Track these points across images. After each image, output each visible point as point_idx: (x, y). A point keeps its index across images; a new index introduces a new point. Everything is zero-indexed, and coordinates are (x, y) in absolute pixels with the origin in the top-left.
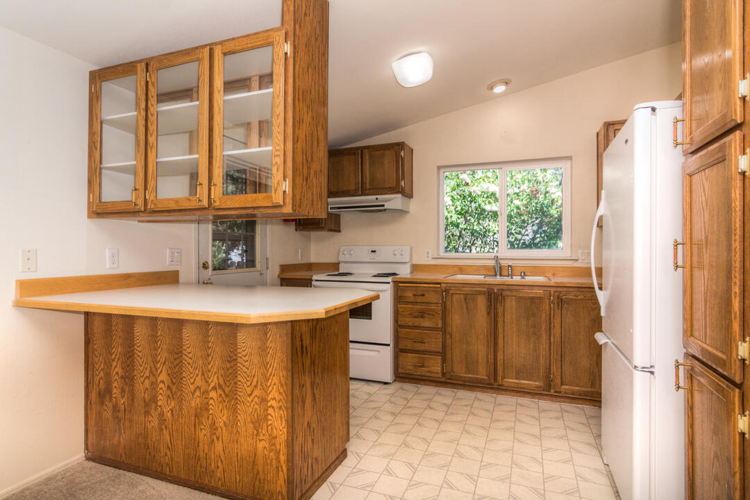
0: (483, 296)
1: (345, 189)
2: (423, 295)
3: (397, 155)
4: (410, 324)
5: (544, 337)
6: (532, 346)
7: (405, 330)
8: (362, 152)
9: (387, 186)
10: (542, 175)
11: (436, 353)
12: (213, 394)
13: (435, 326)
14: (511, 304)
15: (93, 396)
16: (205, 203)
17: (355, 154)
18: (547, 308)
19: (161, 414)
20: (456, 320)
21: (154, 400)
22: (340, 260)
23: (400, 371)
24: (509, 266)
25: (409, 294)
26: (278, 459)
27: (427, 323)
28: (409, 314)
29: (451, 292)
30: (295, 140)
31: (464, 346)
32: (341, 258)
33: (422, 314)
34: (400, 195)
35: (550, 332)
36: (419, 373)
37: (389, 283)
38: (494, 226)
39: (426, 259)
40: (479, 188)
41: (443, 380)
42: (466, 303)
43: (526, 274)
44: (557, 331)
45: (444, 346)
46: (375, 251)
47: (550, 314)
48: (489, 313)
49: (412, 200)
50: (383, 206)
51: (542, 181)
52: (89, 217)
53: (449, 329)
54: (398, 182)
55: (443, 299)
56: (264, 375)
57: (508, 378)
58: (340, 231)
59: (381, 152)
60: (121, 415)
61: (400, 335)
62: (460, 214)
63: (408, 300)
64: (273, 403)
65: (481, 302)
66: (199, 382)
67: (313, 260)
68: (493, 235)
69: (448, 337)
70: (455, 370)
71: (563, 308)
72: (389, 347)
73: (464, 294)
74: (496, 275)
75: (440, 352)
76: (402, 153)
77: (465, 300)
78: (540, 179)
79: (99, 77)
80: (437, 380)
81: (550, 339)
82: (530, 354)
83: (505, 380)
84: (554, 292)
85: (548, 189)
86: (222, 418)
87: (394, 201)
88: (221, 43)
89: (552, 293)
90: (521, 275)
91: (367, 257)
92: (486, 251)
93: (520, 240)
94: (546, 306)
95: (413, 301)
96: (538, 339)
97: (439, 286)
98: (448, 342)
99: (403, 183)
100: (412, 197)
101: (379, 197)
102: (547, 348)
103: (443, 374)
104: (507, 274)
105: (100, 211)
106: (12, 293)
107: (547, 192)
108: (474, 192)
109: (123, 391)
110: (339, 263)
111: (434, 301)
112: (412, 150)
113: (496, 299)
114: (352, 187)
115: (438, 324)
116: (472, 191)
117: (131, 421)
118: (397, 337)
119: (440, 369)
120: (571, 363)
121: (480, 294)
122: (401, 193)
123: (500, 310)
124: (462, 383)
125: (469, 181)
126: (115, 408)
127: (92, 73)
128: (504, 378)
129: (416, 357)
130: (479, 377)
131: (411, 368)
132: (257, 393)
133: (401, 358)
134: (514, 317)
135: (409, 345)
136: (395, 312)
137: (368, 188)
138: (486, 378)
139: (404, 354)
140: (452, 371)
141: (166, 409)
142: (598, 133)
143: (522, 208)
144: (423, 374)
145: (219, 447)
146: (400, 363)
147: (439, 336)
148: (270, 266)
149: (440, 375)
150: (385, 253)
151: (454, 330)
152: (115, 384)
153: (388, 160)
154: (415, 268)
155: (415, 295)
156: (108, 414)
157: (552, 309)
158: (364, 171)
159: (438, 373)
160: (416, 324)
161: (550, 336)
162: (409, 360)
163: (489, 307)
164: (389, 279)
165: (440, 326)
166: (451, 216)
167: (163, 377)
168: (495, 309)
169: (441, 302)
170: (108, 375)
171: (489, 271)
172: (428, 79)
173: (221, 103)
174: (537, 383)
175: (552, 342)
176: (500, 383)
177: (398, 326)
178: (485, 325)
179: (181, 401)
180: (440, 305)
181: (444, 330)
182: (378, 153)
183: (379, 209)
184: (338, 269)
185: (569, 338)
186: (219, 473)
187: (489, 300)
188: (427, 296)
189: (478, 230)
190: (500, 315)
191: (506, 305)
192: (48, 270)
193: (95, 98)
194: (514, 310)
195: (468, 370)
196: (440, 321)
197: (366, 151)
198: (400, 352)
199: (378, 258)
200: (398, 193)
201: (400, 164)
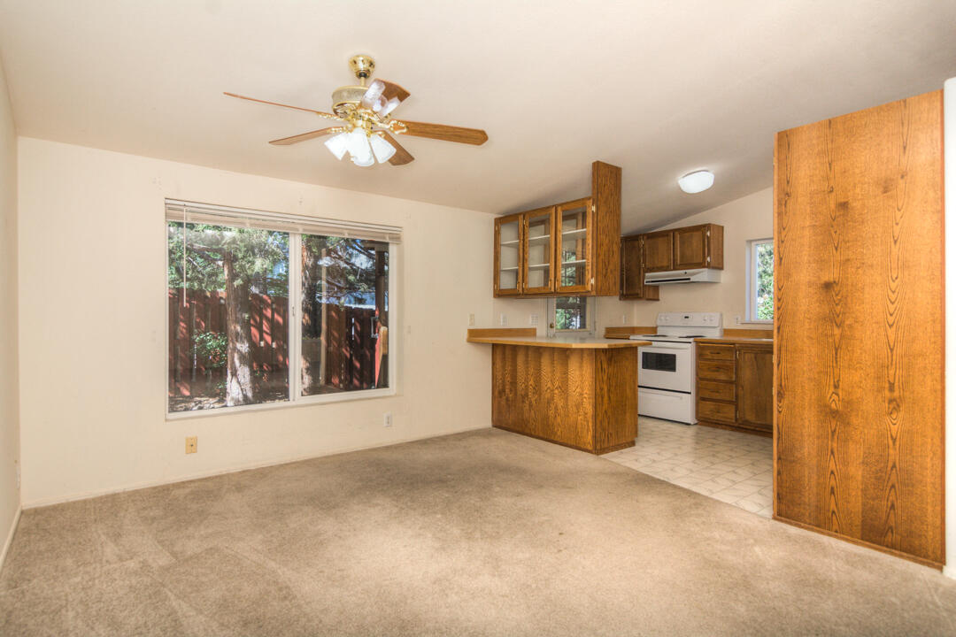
1: (659, 264)
2: (719, 353)
3: (702, 235)
4: (708, 377)
7: (704, 382)
8: (673, 234)
9: (694, 262)
11: (730, 402)
12: (556, 391)
13: (729, 380)
15: (496, 393)
16: (553, 290)
17: (668, 236)
19: (531, 402)
20: (748, 374)
21: (527, 395)
22: (658, 324)
23: (700, 415)
25: (707, 352)
26: (588, 426)
27: (723, 377)
28: (708, 369)
29: (744, 351)
30: (598, 256)
31: (754, 397)
32: (659, 323)
33: (718, 369)
34: (706, 269)
36: (715, 418)
37: (692, 343)
39: (736, 324)
41: (736, 425)
42: (757, 361)
45: (737, 396)
46: (686, 317)
49: (723, 271)
50: (689, 279)
52: (494, 297)
53: (740, 382)
54: (704, 258)
55: (736, 357)
56: (581, 381)
58: (658, 300)
59: (690, 233)
60: (510, 403)
61: (701, 386)
63: (707, 358)
64: (586, 396)
66: (549, 385)
67: (635, 324)
69: (740, 389)
70: (747, 417)
72: (690, 395)
73: (755, 353)
75: (733, 402)
76: (708, 234)
77: (756, 358)
79: (501, 222)
80: (731, 425)
86: (560, 404)
87: (703, 275)
88: (561, 205)
91: (681, 322)
95: (711, 358)
97: (733, 346)
98: (741, 393)
99: (708, 259)
100: (723, 269)
101: (687, 271)
103: (736, 420)
105: (500, 294)
106: (465, 335)
109: (511, 390)
110: (656, 328)
111: (729, 359)
112: (722, 228)
114: (665, 264)
115: (731, 378)
117: (515, 406)
118: (698, 389)
119: (733, 415)
122: (707, 267)
124: (752, 428)
126: (507, 399)
127: (496, 220)
129: (713, 405)
131: (709, 413)
132: (578, 390)
133: (701, 405)
135: (707, 394)
136: (696, 367)
137: (678, 263)
139: (704, 402)
140: (744, 418)
141: (533, 400)
144: (719, 419)
145: (559, 419)
146: (701, 409)
147: (733, 388)
148: (597, 328)
149: (734, 421)
150: (696, 319)
151: (746, 383)
152: (507, 387)
153: (696, 239)
154: (726, 332)
155: (712, 354)
156: (503, 402)
158: (675, 249)
159: (732, 419)
160: (713, 378)
162: (708, 407)
164: (691, 340)
165: (734, 379)
167: (531, 382)
169: (734, 359)
170: (503, 381)
172: (710, 186)
173: (561, 236)
177: (700, 380)
179: (540, 394)
180: (734, 362)
181: (737, 384)
182: (687, 234)
183: (686, 281)
184: (656, 332)
186: (559, 433)
188: (722, 354)
192: (479, 325)
193: (497, 234)
196: (734, 376)
197: (677, 233)
198: (700, 400)
199: (689, 322)
200: (704, 267)
201: (706, 243)
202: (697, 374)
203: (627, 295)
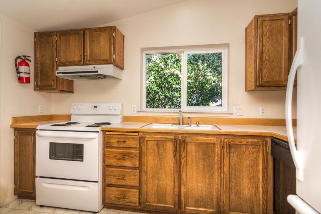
0: (171, 143)
1: (71, 60)
2: (124, 142)
3: (110, 35)
4: (115, 164)
5: (216, 174)
6: (207, 181)
7: (111, 169)
8: (84, 32)
9: (102, 58)
10: (202, 66)
11: (134, 187)
13: (133, 166)
14: (191, 149)
17: (79, 34)
18: (219, 152)
20: (150, 161)
22: (71, 113)
23: (106, 201)
24: (188, 117)
25: (114, 141)
27: (128, 164)
28: (114, 157)
29: (146, 139)
31: (156, 182)
32: (72, 112)
33: (124, 156)
34: (112, 65)
35: (221, 170)
36: (121, 203)
37: (98, 132)
38: (177, 94)
39: (133, 112)
40: (169, 71)
41: (140, 208)
42: (158, 148)
43: (200, 123)
44: (226, 169)
45: (140, 182)
46: (95, 107)
47: (221, 156)
48: (175, 156)
49: (123, 71)
50: (97, 72)
51: (202, 69)
53: (144, 168)
54: (110, 55)
55: (140, 144)
57: (189, 206)
58: (73, 92)
59: (98, 32)
61: (107, 173)
62: (159, 86)
63: (113, 146)
65: (170, 147)
68: (177, 99)
69: (144, 174)
70: (149, 200)
71: (231, 152)
72: (97, 184)
73: (156, 141)
74: (180, 124)
75: (137, 187)
76: (114, 34)
77: (157, 145)
78: (201, 68)
80: (135, 208)
81: (221, 176)
82: (205, 187)
83: (187, 208)
84: (224, 139)
85: (205, 73)
89: (223, 140)
90: (196, 124)
91: (91, 111)
92: (173, 107)
93: (191, 102)
94: (217, 150)
95: (117, 146)
96: (211, 176)
97: (137, 134)
98: (144, 178)
99: (114, 56)
100: (124, 70)
101: (96, 66)
102: (219, 182)
103: (140, 203)
104: (187, 123)
107: (205, 75)
108: (166, 73)
110: (71, 115)
111: (134, 146)
112: (124, 36)
113: (180, 145)
114: (77, 59)
115: (136, 165)
116: (165, 73)
118: (105, 175)
119: (137, 199)
120: (236, 193)
121: (168, 141)
122: (112, 63)
123: (183, 154)
125: (163, 67)
128: (186, 206)
129: (119, 190)
130: (167, 206)
131: (114, 199)
133: (107, 192)
134: (194, 158)
135: (113, 181)
136: (103, 154)
137: (88, 60)
138: (172, 206)
139: (110, 188)
140: (147, 201)
142: (246, 28)
143: (192, 84)
144: (124, 204)
146: (107, 195)
147: (137, 173)
149: (137, 205)
150: (104, 108)
151: (149, 169)
153: (103, 41)
154: (126, 119)
155: (118, 142)
157: (222, 153)
158: (85, 47)
159: (136, 203)
160: (119, 164)
161: (221, 173)
162: (114, 193)
163: (175, 151)
164: (98, 129)
165: (138, 166)
166: (154, 88)
168: (180, 152)
169: (138, 147)
171: (175, 121)
174: (211, 210)
175: (222, 178)
176: (183, 211)
177: (106, 166)
178: (172, 165)
180: (138, 149)
181: (140, 169)
182: (96, 33)
183: (95, 74)
184: (70, 119)
185: (235, 174)
187: (175, 146)
188: (127, 142)
189: (169, 95)
190: (183, 157)
191: (188, 150)
194: (194, 153)
195: (159, 201)
196: (138, 162)
197: (87, 32)
198: (106, 186)
199: (98, 111)
200: (110, 63)
201: (112, 41)
202: (104, 161)
203: (40, 86)
